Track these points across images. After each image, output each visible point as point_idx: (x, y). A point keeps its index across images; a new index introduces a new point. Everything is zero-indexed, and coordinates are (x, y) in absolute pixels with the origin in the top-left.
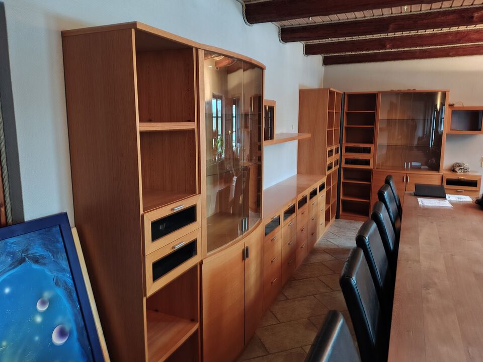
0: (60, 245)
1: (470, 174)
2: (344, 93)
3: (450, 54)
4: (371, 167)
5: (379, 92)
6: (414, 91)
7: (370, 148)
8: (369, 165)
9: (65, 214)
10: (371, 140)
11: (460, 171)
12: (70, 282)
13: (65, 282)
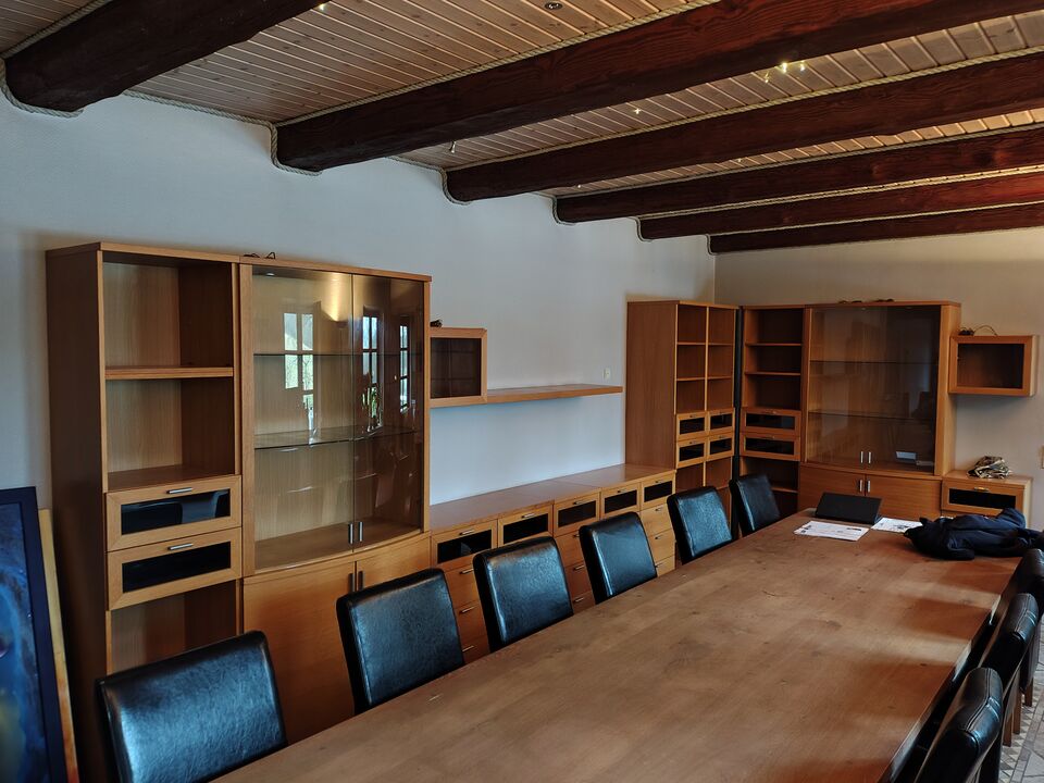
0: (17, 529)
1: (1008, 482)
2: (741, 307)
3: (958, 228)
4: (795, 457)
5: (808, 306)
6: (890, 304)
7: (793, 418)
8: (792, 453)
9: (33, 489)
10: (796, 403)
11: (984, 475)
12: (22, 580)
13: (15, 579)
